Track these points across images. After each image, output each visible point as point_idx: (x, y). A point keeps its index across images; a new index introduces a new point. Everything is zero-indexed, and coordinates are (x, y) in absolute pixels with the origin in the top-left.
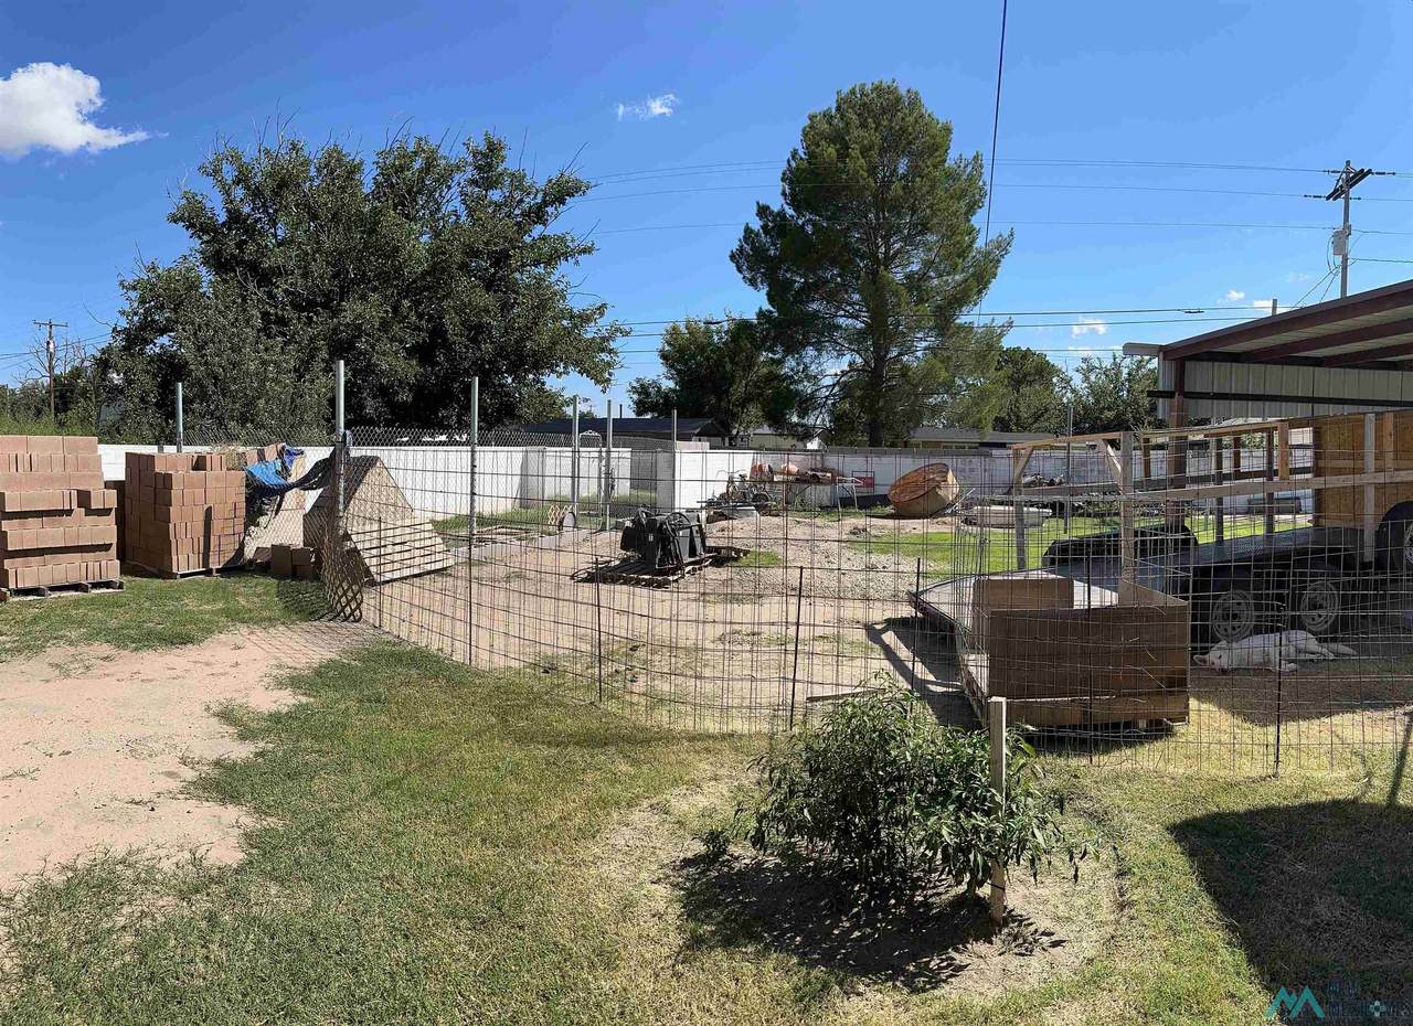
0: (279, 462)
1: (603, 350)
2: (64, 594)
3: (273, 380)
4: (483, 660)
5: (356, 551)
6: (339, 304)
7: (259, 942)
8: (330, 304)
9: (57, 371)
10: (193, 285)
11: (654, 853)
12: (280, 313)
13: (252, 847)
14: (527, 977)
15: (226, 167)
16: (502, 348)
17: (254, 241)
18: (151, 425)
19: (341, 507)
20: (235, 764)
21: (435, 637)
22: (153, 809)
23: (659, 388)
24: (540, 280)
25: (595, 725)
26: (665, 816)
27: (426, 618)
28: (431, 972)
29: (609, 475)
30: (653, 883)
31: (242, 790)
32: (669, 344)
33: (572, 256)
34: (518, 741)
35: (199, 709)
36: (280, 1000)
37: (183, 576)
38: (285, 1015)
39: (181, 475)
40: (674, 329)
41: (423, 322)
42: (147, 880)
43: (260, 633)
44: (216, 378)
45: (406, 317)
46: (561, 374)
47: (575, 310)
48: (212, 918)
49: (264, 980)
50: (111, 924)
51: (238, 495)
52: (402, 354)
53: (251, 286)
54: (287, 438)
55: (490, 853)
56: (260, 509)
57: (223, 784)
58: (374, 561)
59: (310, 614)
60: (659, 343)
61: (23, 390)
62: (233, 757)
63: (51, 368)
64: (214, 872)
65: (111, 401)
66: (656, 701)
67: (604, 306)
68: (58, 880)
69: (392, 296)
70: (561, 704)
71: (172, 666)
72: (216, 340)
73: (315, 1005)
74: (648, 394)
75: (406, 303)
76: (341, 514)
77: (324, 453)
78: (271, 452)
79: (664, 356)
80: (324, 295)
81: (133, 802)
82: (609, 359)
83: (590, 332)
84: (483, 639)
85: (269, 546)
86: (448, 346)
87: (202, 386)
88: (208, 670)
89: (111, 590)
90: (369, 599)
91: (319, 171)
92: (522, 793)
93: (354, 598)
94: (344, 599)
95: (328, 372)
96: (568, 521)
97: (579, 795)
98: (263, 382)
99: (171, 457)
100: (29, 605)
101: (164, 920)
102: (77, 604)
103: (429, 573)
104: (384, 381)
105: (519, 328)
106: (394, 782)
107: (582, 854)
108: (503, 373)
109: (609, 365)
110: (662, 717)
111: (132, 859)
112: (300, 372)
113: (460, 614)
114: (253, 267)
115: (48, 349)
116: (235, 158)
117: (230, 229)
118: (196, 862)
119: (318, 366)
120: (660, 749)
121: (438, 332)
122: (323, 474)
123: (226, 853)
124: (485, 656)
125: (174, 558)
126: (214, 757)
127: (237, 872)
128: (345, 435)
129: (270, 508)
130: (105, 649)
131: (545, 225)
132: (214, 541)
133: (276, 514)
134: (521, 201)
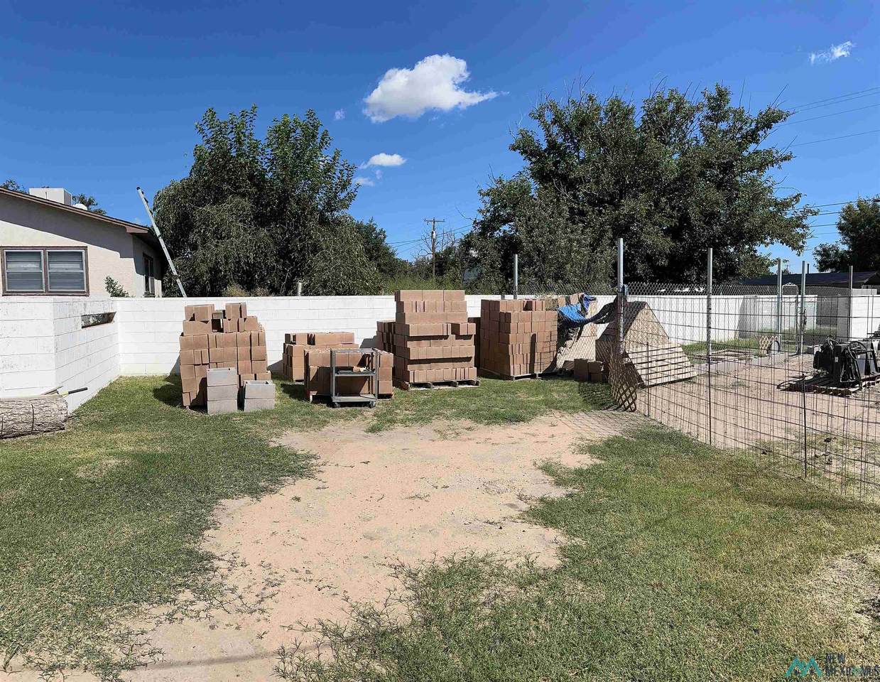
0: (579, 305)
1: (798, 226)
2: (442, 388)
3: (576, 252)
4: (719, 442)
5: (631, 364)
6: (619, 201)
7: (571, 621)
8: (614, 203)
9: (437, 250)
10: (525, 191)
11: (856, 591)
12: (581, 208)
13: (565, 557)
14: (762, 667)
15: (547, 113)
16: (727, 228)
17: (565, 161)
18: (497, 282)
19: (621, 335)
20: (553, 501)
21: (686, 424)
22: (501, 528)
23: (837, 251)
24: (753, 180)
25: (803, 493)
26: (863, 564)
27: (679, 411)
28: (690, 653)
29: (803, 314)
30: (857, 612)
31: (558, 519)
32: (845, 219)
33: (777, 163)
34: (748, 500)
35: (530, 464)
36: (585, 659)
37: (517, 378)
38: (589, 670)
39: (517, 314)
40: (849, 208)
41: (675, 212)
42: (499, 573)
43: (568, 417)
44: (539, 251)
45: (664, 209)
46: (768, 244)
47: (778, 200)
48: (540, 602)
49: (574, 645)
50: (476, 600)
51: (553, 327)
52: (661, 234)
53: (562, 191)
54: (585, 289)
55: (730, 575)
56: (567, 335)
57: (546, 514)
58: (644, 372)
59: (602, 405)
60: (837, 219)
61: (417, 263)
62: (552, 496)
63: (434, 248)
64: (541, 572)
65: (471, 267)
66: (848, 480)
67: (799, 195)
68: (443, 567)
69: (654, 195)
70: (776, 477)
71: (511, 435)
72: (540, 226)
73: (608, 666)
74: (828, 256)
75: (664, 200)
76: (621, 340)
77: (610, 299)
78: (574, 299)
79: (841, 228)
80: (610, 195)
81: (488, 522)
82: (802, 232)
83: (789, 214)
84: (719, 427)
85: (573, 360)
86: (691, 228)
87: (529, 256)
88: (534, 439)
89: (471, 386)
90: (641, 396)
91: (606, 114)
92: (752, 537)
93: (631, 395)
94: (624, 396)
95: (612, 246)
96: (775, 346)
97: (795, 542)
98: (569, 253)
99: (510, 302)
100: (422, 393)
101: (509, 601)
102: (450, 393)
103: (680, 380)
104: (649, 252)
105: (740, 214)
106: (660, 521)
107: (799, 584)
108: (728, 245)
109: (803, 236)
110: (853, 492)
111: (488, 560)
112: (594, 246)
113: (702, 409)
114: (564, 178)
115: (432, 236)
116: (553, 107)
117: (549, 154)
118: (529, 564)
119: (606, 241)
120: (855, 516)
121: (685, 219)
122: (609, 313)
123: (549, 560)
124: (721, 439)
125: (512, 367)
126: (540, 496)
127: (556, 572)
128: (624, 287)
129: (574, 335)
130: (469, 423)
131: (757, 143)
132: (537, 356)
133: (578, 339)
134: (741, 128)
